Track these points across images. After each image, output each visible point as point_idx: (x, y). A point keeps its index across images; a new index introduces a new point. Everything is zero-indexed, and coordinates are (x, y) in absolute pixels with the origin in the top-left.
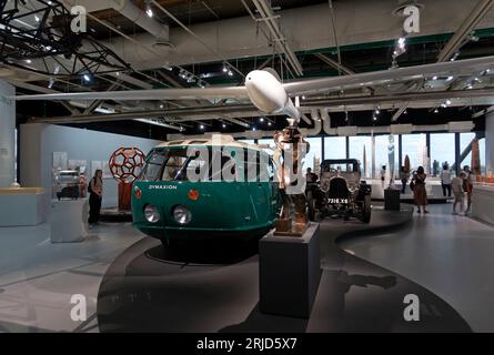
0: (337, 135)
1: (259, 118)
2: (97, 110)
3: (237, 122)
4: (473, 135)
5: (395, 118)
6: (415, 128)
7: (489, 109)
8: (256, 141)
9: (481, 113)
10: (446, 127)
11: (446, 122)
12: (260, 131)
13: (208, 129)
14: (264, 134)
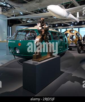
2: (28, 21)
3: (66, 24)
12: (73, 26)
13: (59, 26)
14: (74, 27)
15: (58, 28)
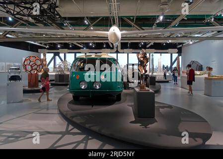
0: (123, 53)
1: (89, 43)
3: (78, 45)
4: (177, 54)
5: (148, 46)
6: (156, 51)
7: (184, 44)
8: (86, 54)
9: (181, 46)
10: (167, 51)
11: (167, 49)
12: (88, 49)
13: (62, 48)
14: (90, 51)
15: (60, 50)
